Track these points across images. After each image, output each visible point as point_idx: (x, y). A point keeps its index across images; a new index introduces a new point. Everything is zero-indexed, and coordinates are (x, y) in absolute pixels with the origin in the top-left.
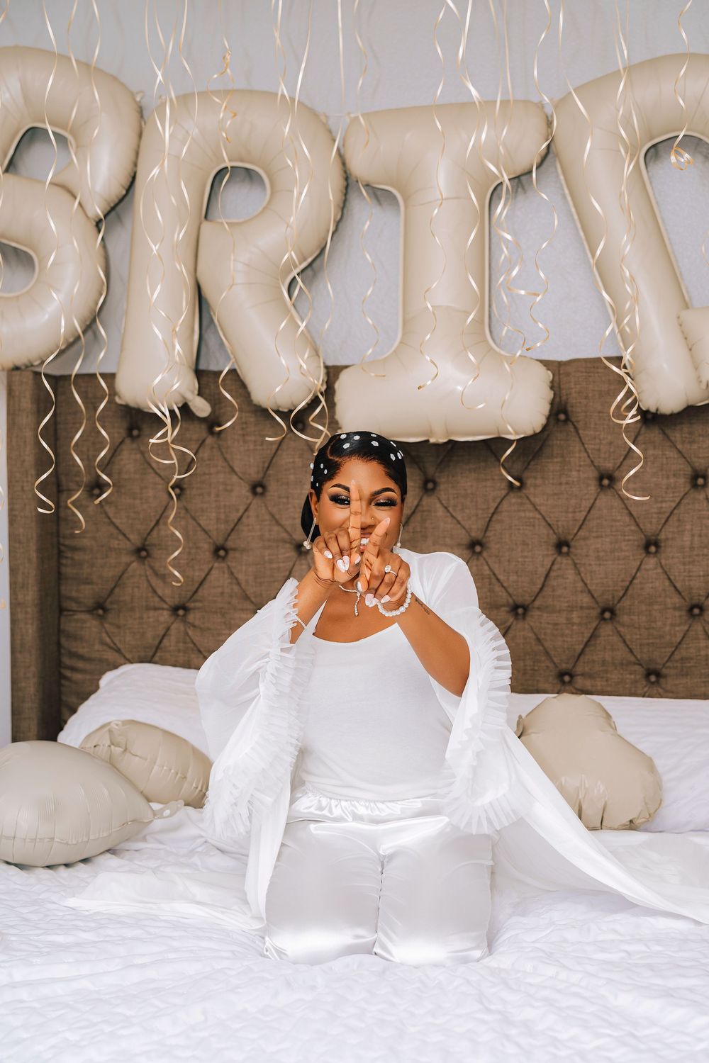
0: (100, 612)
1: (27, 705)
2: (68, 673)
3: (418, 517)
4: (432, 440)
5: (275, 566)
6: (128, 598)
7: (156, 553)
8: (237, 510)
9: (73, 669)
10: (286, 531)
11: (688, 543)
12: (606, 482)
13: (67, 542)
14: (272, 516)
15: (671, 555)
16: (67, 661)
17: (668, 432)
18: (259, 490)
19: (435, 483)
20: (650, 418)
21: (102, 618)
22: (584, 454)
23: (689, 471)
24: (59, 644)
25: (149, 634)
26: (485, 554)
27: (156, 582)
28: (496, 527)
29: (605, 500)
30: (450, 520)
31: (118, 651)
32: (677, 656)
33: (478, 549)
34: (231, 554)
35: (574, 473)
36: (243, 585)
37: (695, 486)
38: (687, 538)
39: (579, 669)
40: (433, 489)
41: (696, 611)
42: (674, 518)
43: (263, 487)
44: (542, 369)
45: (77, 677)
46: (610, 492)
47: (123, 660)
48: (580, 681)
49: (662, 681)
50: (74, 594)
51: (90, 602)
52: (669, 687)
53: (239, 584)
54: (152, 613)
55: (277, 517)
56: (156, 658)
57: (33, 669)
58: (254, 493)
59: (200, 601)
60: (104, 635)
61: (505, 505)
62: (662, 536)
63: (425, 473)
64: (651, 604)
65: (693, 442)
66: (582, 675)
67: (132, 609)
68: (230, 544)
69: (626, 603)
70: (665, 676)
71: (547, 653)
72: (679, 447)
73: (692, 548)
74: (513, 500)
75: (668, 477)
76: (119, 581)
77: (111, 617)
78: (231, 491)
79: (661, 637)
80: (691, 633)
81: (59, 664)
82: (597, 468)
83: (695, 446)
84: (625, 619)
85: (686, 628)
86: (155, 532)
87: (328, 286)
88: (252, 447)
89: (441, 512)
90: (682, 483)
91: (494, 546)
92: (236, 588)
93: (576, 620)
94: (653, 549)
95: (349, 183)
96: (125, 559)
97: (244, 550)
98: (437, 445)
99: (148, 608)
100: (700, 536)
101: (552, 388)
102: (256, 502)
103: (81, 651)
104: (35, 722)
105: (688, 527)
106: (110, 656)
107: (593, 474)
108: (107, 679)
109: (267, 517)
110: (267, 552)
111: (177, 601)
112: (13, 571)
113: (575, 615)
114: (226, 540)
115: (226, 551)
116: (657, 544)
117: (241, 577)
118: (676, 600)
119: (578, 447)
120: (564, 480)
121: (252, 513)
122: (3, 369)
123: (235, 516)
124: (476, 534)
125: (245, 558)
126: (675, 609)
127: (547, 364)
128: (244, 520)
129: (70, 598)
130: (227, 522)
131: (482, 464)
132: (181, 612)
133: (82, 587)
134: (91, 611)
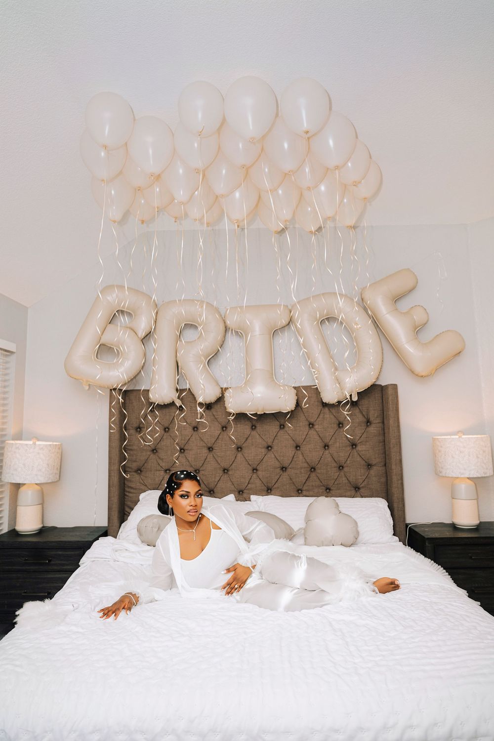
0: (139, 472)
1: (114, 506)
2: (127, 494)
3: (250, 438)
4: (258, 413)
5: (201, 455)
6: (149, 467)
7: (159, 451)
8: (189, 436)
9: (129, 492)
10: (205, 443)
11: (338, 446)
12: (311, 426)
13: (128, 448)
14: (200, 438)
15: (332, 449)
16: (127, 489)
17: (331, 409)
18: (196, 429)
19: (255, 427)
20: (325, 405)
21: (139, 474)
22: (304, 417)
23: (338, 422)
24: (124, 483)
25: (157, 479)
26: (272, 450)
27: (160, 462)
28: (276, 441)
29: (312, 432)
30: (261, 439)
31: (146, 485)
32: (336, 483)
33: (270, 448)
34: (186, 451)
35: (301, 423)
36: (190, 461)
37: (339, 427)
38: (338, 444)
39: (305, 488)
40: (255, 429)
41: (341, 468)
42: (333, 438)
43: (197, 428)
44: (293, 389)
45: (130, 495)
46: (313, 429)
47: (147, 489)
48: (304, 493)
49: (331, 491)
50: (130, 466)
51: (136, 468)
52: (333, 493)
53: (189, 462)
54: (158, 472)
55: (202, 438)
56: (159, 488)
57: (116, 493)
58: (194, 430)
59: (175, 468)
60: (141, 480)
61: (279, 434)
62: (330, 444)
63: (252, 423)
64: (327, 466)
65: (338, 413)
66: (306, 490)
67: (151, 471)
68: (186, 448)
69: (319, 466)
70: (332, 490)
71: (294, 483)
72: (334, 414)
73: (339, 447)
74: (282, 432)
75: (331, 424)
76: (146, 461)
77: (143, 473)
78: (186, 429)
79: (331, 477)
80: (340, 475)
81: (124, 490)
82: (309, 421)
83: (339, 414)
84: (319, 471)
85: (338, 474)
86: (159, 444)
87: (221, 361)
88: (193, 415)
89: (258, 436)
90: (335, 426)
91: (275, 448)
92: (188, 463)
93: (303, 472)
94: (326, 448)
95: (226, 329)
96: (149, 453)
97: (190, 450)
98: (259, 414)
99: (157, 470)
100: (342, 443)
101: (296, 395)
102: (195, 433)
103: (132, 486)
104: (117, 512)
105: (338, 440)
106: (143, 487)
107: (307, 423)
108: (142, 496)
109: (199, 439)
110: (199, 450)
111: (167, 468)
112: (110, 458)
113: (302, 470)
114: (184, 446)
115: (184, 450)
116: (328, 446)
117: (190, 459)
118: (335, 464)
119: (302, 414)
120: (298, 425)
121: (193, 437)
122: (108, 388)
123: (188, 438)
124: (270, 444)
125: (191, 452)
126: (335, 467)
127: (295, 388)
128: (191, 439)
129: (129, 467)
130: (184, 440)
131: (271, 420)
132: (168, 471)
133: (133, 463)
134: (136, 471)
